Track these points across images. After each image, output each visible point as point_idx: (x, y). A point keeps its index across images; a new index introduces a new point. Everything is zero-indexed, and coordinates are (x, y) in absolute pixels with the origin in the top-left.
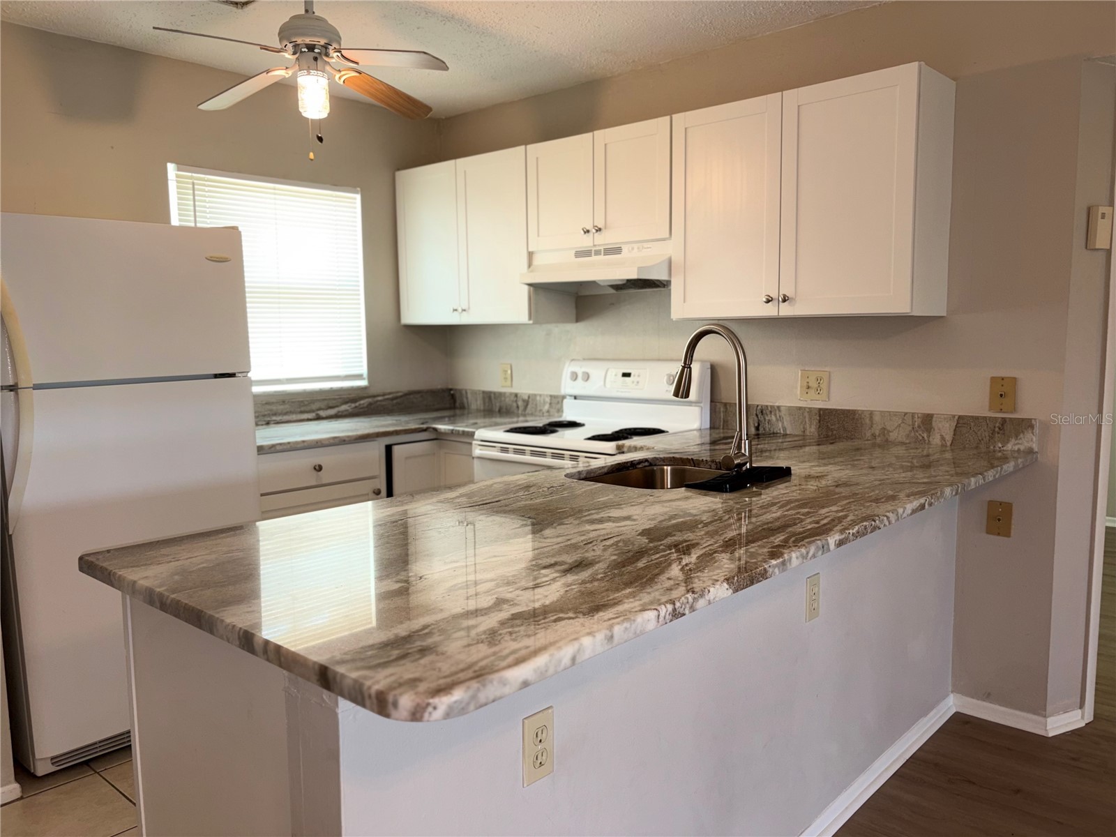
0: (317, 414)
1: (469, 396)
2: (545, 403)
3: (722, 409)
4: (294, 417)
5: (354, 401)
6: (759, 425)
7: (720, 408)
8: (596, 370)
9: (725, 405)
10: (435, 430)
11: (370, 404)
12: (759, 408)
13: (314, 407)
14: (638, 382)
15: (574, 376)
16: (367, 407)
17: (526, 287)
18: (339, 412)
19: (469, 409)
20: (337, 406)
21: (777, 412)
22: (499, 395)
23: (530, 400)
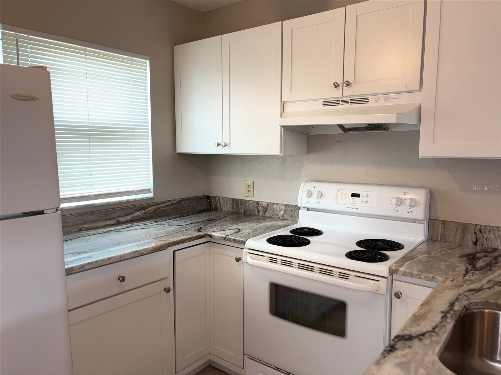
0: (118, 220)
1: (221, 201)
2: (280, 210)
3: (440, 226)
4: (100, 224)
5: (144, 208)
6: (477, 241)
7: (438, 225)
8: (329, 189)
9: (444, 222)
10: (210, 236)
11: (155, 210)
12: (477, 227)
13: (115, 215)
14: (367, 202)
15: (310, 194)
16: (153, 212)
17: (279, 128)
18: (133, 217)
19: (221, 210)
20: (132, 213)
21: (496, 232)
22: (244, 202)
23: (269, 207)
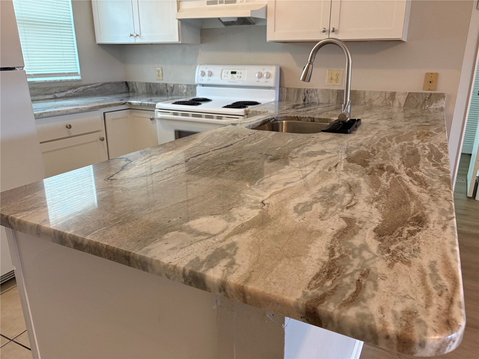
0: (54, 96)
1: (137, 85)
2: (184, 89)
3: (285, 91)
4: (41, 97)
5: (75, 88)
6: (305, 99)
7: (284, 90)
8: (216, 70)
9: (287, 89)
10: (130, 103)
11: (84, 90)
12: (305, 90)
13: (52, 91)
14: (240, 77)
15: (203, 74)
16: (82, 91)
17: (177, 21)
18: (67, 94)
19: (137, 92)
20: (65, 91)
21: (315, 91)
22: (156, 85)
23: (175, 87)
